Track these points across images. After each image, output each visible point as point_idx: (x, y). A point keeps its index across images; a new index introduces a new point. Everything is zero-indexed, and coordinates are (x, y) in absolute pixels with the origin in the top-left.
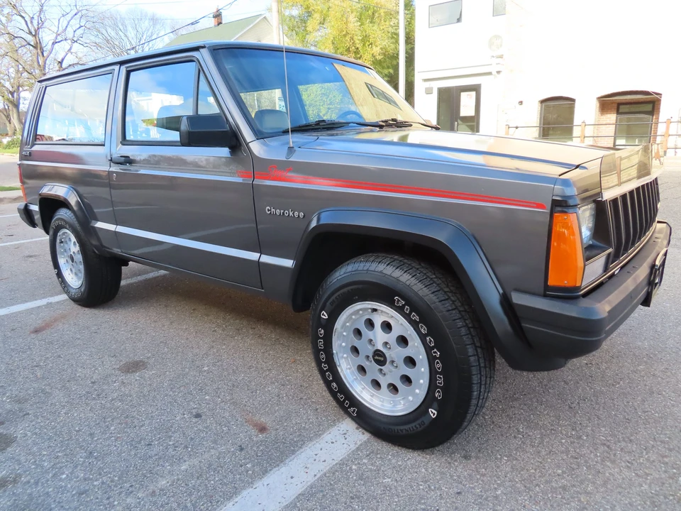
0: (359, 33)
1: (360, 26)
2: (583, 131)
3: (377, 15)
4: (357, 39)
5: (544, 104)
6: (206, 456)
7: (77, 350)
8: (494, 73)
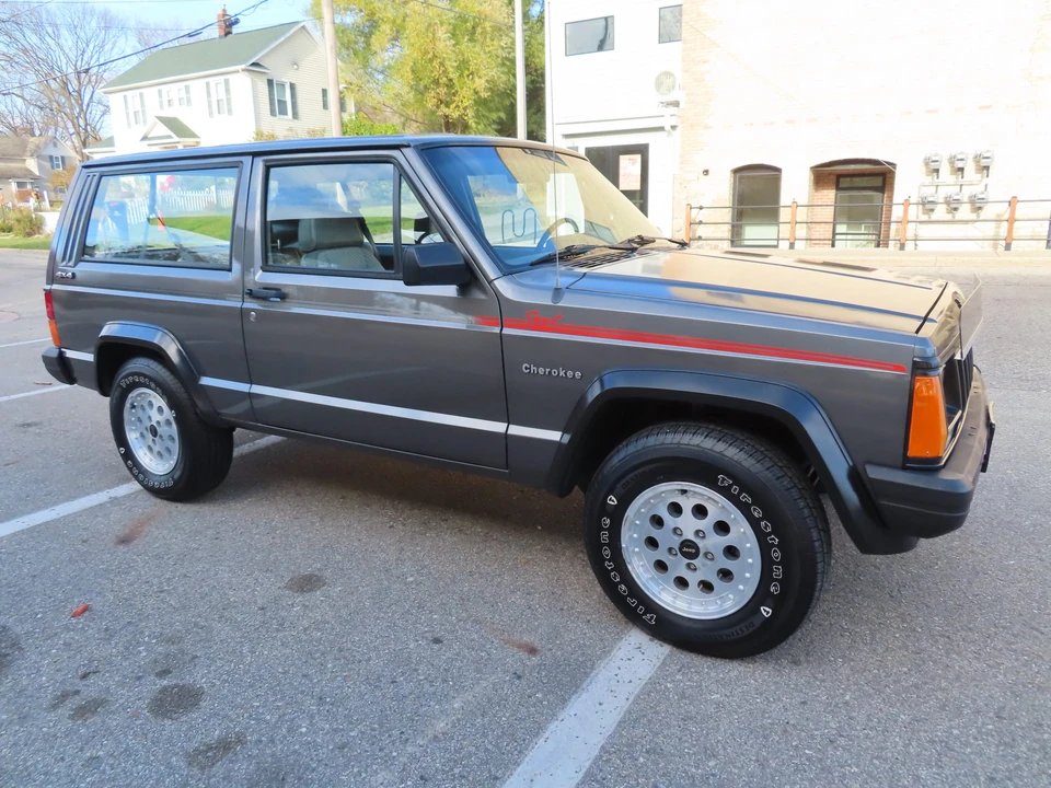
0: (453, 56)
1: (454, 45)
2: (794, 215)
3: (479, 30)
4: (451, 65)
5: (738, 175)
6: (477, 689)
7: (207, 566)
8: (668, 128)
